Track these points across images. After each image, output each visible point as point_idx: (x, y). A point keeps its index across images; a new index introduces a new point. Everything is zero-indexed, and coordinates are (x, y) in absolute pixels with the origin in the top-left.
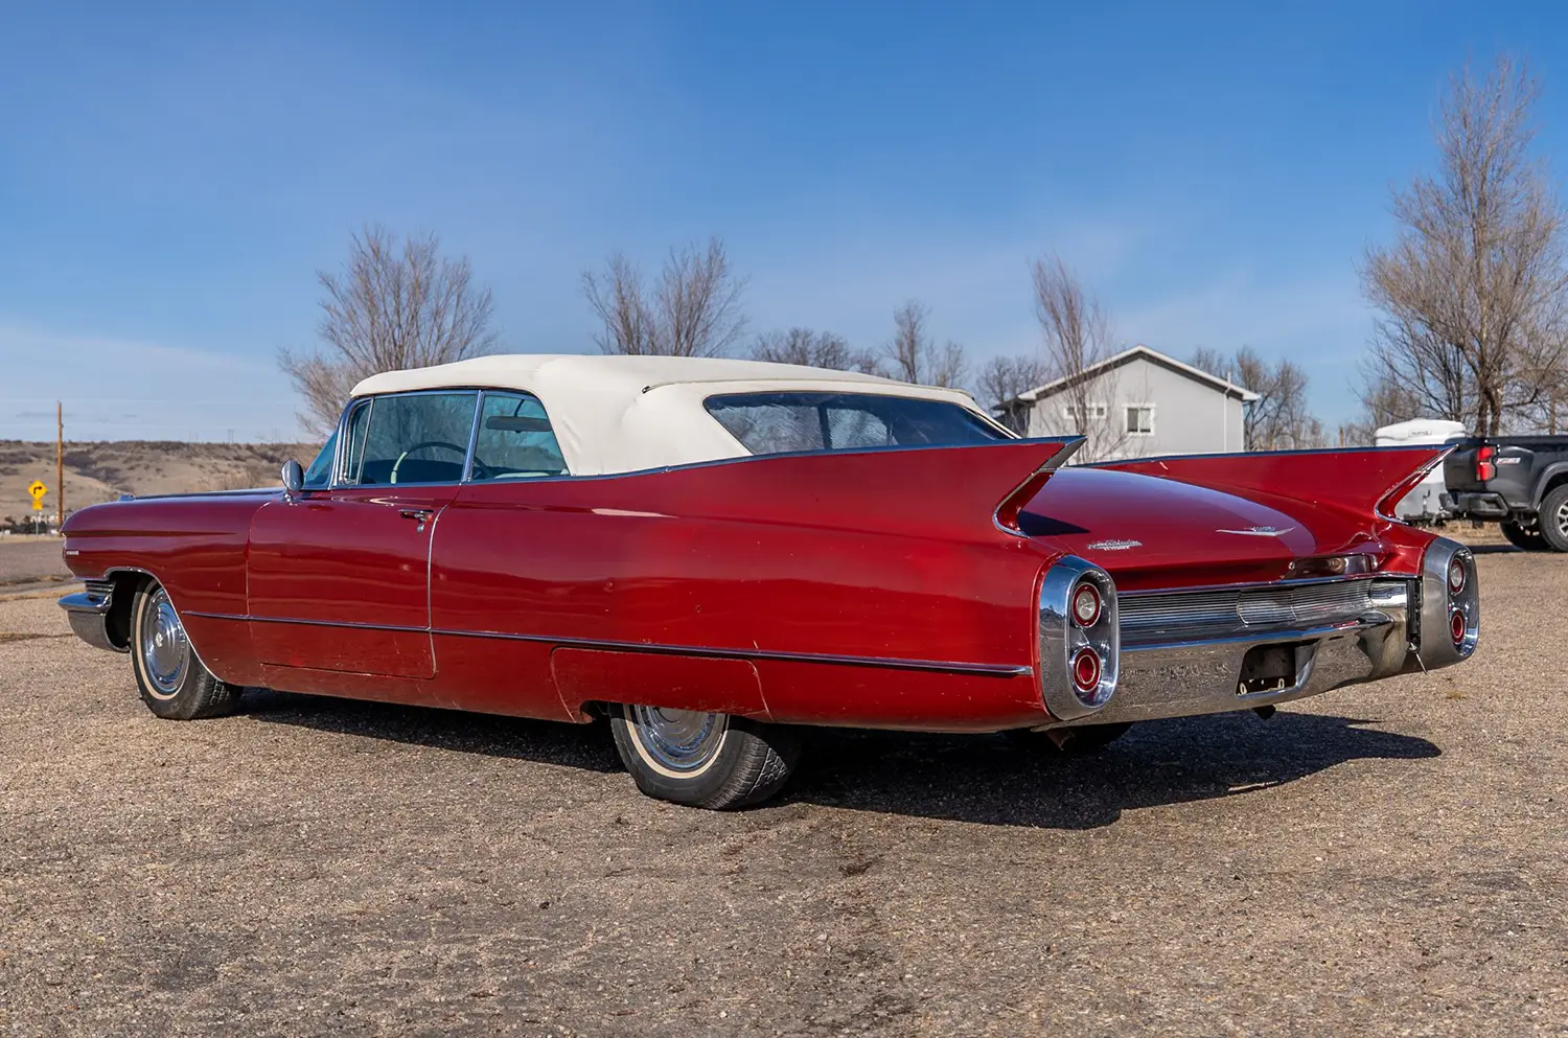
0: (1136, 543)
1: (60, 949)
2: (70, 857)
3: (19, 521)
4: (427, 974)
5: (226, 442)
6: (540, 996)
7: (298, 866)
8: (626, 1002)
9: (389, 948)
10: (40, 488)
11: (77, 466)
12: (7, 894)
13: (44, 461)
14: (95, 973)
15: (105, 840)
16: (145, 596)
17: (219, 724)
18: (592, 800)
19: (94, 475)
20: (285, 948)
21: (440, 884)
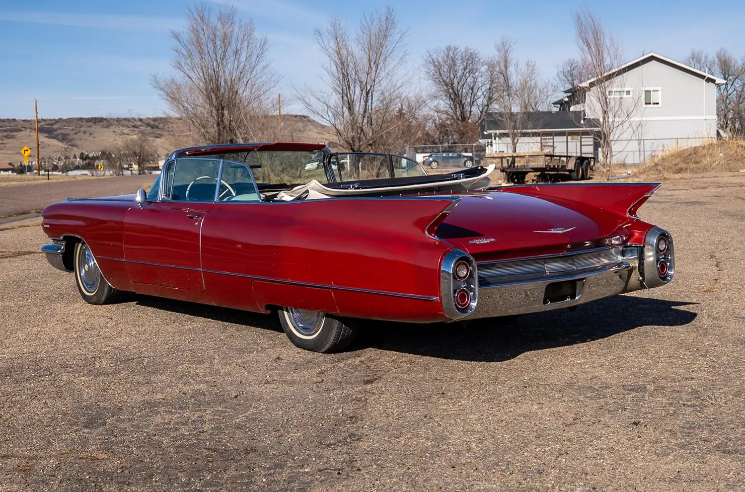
0: (493, 240)
1: (49, 412)
2: (51, 374)
3: (17, 165)
4: (184, 424)
5: (128, 117)
6: (225, 433)
7: (141, 379)
8: (256, 435)
9: (172, 413)
10: (27, 150)
11: (46, 133)
12: (28, 390)
13: (28, 130)
14: (62, 422)
15: (64, 366)
16: (80, 245)
17: (113, 307)
18: (270, 348)
19: (55, 137)
20: (132, 413)
21: (197, 387)
